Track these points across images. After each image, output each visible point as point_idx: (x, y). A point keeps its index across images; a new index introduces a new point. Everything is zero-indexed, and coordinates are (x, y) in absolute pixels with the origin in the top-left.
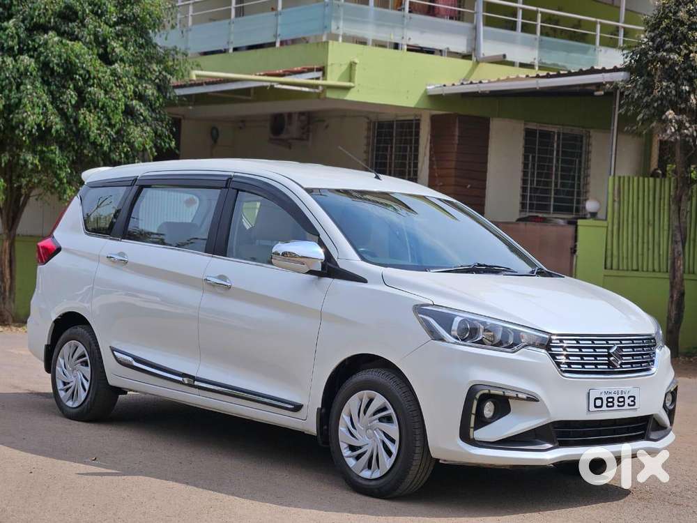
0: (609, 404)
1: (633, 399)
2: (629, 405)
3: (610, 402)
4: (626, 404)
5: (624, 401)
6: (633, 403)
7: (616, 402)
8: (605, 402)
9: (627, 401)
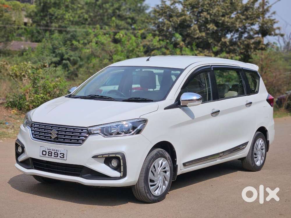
0: (49, 155)
1: (63, 155)
2: (60, 157)
3: (50, 154)
4: (59, 156)
5: (58, 155)
6: (63, 157)
7: (53, 154)
8: (47, 153)
9: (59, 155)
